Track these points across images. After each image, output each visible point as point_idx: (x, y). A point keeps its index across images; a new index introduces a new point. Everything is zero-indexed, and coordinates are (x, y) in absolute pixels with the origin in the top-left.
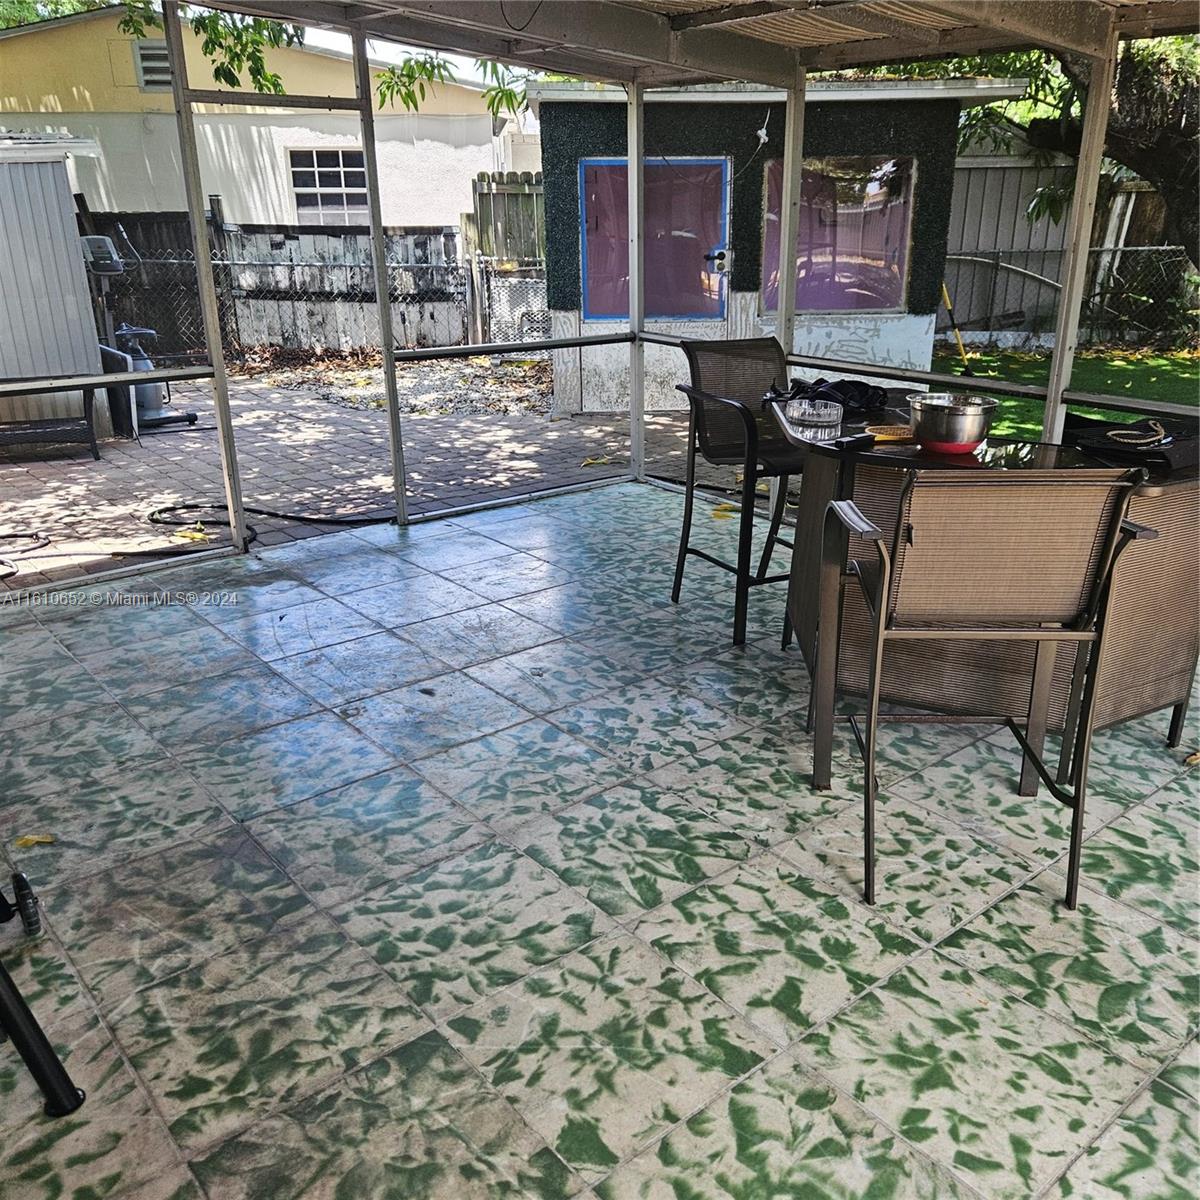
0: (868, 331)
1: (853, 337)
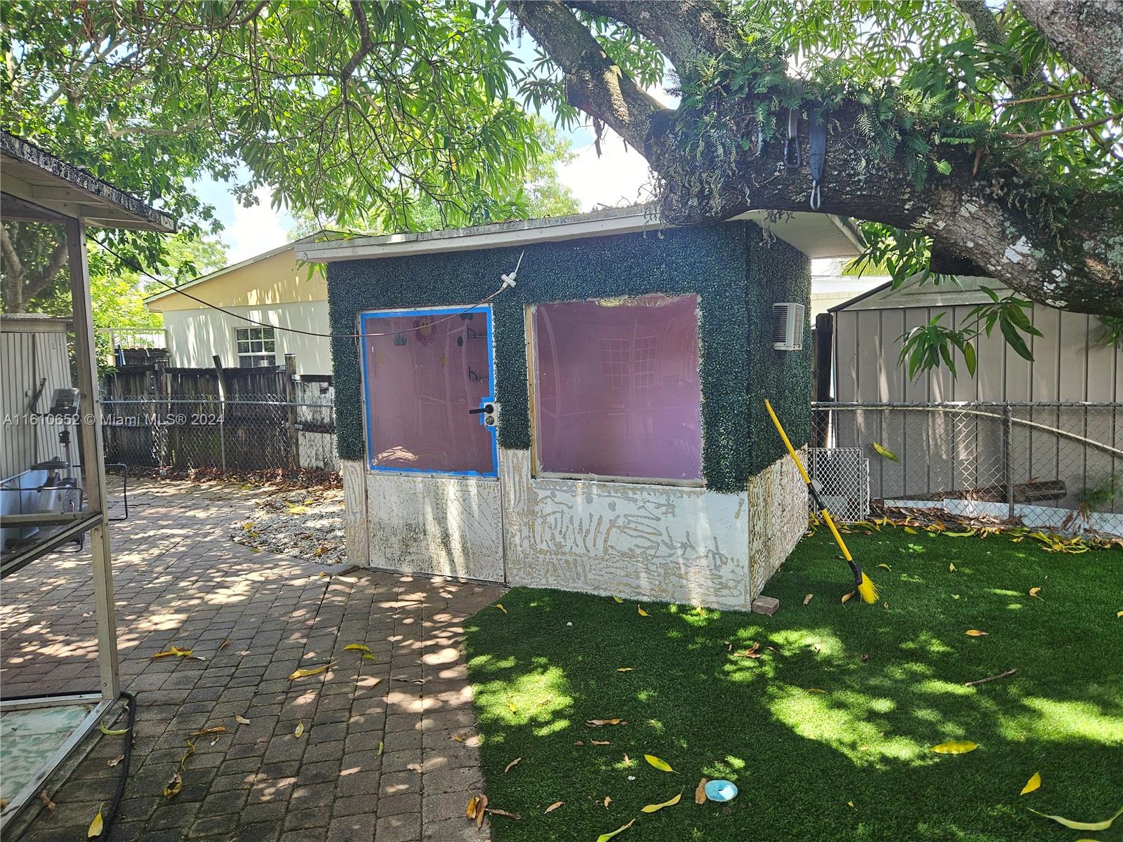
0: (659, 506)
1: (642, 513)
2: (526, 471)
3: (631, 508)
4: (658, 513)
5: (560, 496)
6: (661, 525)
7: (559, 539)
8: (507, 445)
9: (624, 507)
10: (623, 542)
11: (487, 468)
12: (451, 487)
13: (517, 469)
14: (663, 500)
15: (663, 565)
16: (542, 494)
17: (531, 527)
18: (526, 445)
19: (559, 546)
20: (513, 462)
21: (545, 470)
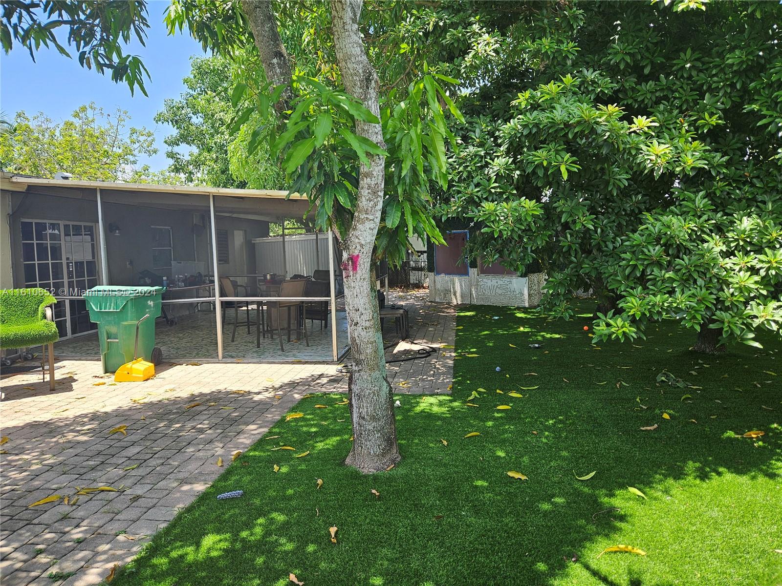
1: (504, 283)
2: (476, 274)
3: (502, 283)
4: (508, 283)
5: (484, 280)
6: (508, 287)
7: (484, 291)
8: (471, 267)
9: (500, 282)
10: (500, 292)
11: (467, 274)
12: (456, 279)
13: (474, 274)
14: (509, 280)
15: (509, 297)
16: (480, 280)
17: (477, 289)
18: (476, 267)
19: (484, 293)
20: (473, 272)
21: (481, 273)
